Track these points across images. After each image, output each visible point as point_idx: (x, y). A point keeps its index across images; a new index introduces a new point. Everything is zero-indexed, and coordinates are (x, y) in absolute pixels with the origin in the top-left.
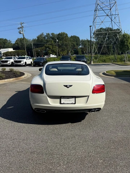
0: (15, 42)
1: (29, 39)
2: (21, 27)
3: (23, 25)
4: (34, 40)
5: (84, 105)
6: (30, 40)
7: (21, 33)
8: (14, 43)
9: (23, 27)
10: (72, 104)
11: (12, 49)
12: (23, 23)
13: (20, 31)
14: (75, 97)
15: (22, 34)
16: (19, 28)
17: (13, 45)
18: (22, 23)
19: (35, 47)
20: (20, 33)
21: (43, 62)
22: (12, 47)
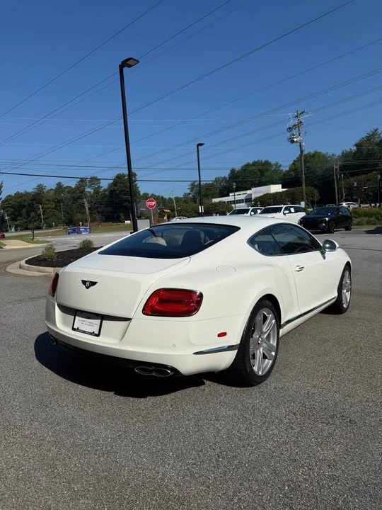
0: (291, 166)
1: (330, 153)
2: (295, 125)
3: (301, 118)
4: (345, 155)
5: (114, 344)
6: (333, 155)
7: (295, 140)
8: (287, 169)
9: (301, 122)
10: (92, 334)
11: (280, 185)
12: (303, 113)
13: (293, 135)
14: (103, 317)
15: (297, 142)
16: (290, 128)
17: (284, 175)
18: (299, 112)
19: (345, 174)
20: (293, 142)
21: (329, 221)
22: (280, 182)
